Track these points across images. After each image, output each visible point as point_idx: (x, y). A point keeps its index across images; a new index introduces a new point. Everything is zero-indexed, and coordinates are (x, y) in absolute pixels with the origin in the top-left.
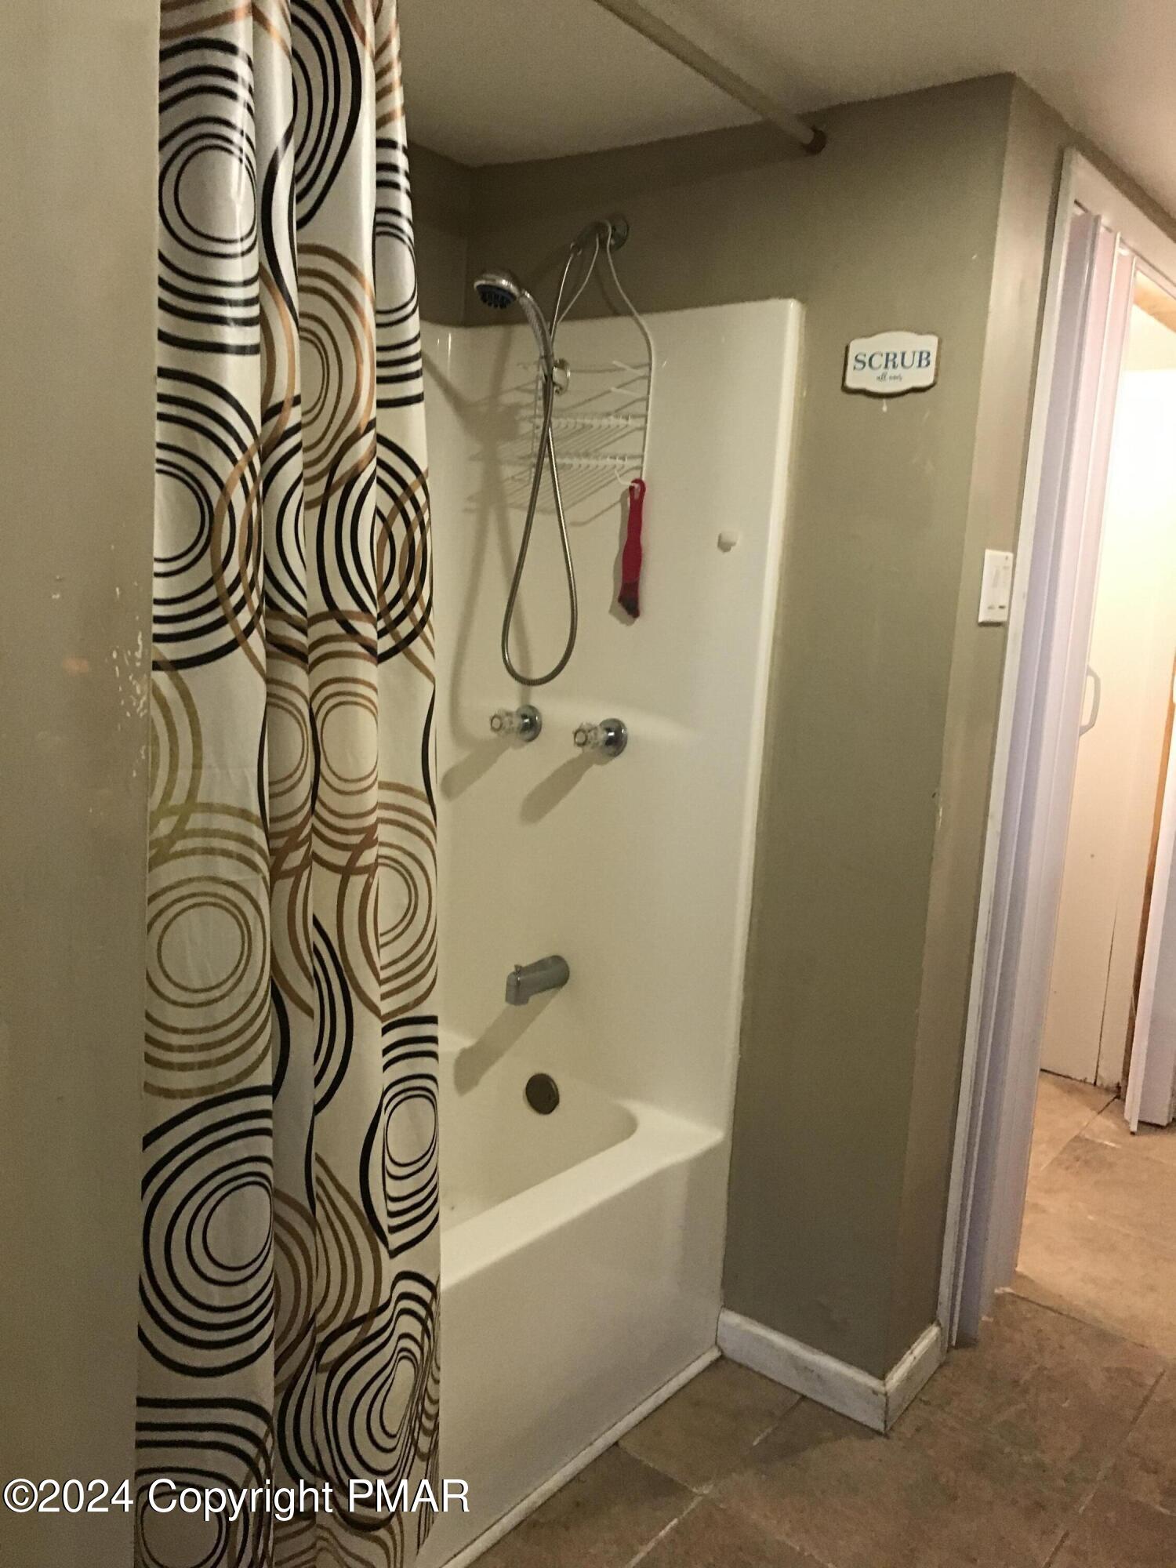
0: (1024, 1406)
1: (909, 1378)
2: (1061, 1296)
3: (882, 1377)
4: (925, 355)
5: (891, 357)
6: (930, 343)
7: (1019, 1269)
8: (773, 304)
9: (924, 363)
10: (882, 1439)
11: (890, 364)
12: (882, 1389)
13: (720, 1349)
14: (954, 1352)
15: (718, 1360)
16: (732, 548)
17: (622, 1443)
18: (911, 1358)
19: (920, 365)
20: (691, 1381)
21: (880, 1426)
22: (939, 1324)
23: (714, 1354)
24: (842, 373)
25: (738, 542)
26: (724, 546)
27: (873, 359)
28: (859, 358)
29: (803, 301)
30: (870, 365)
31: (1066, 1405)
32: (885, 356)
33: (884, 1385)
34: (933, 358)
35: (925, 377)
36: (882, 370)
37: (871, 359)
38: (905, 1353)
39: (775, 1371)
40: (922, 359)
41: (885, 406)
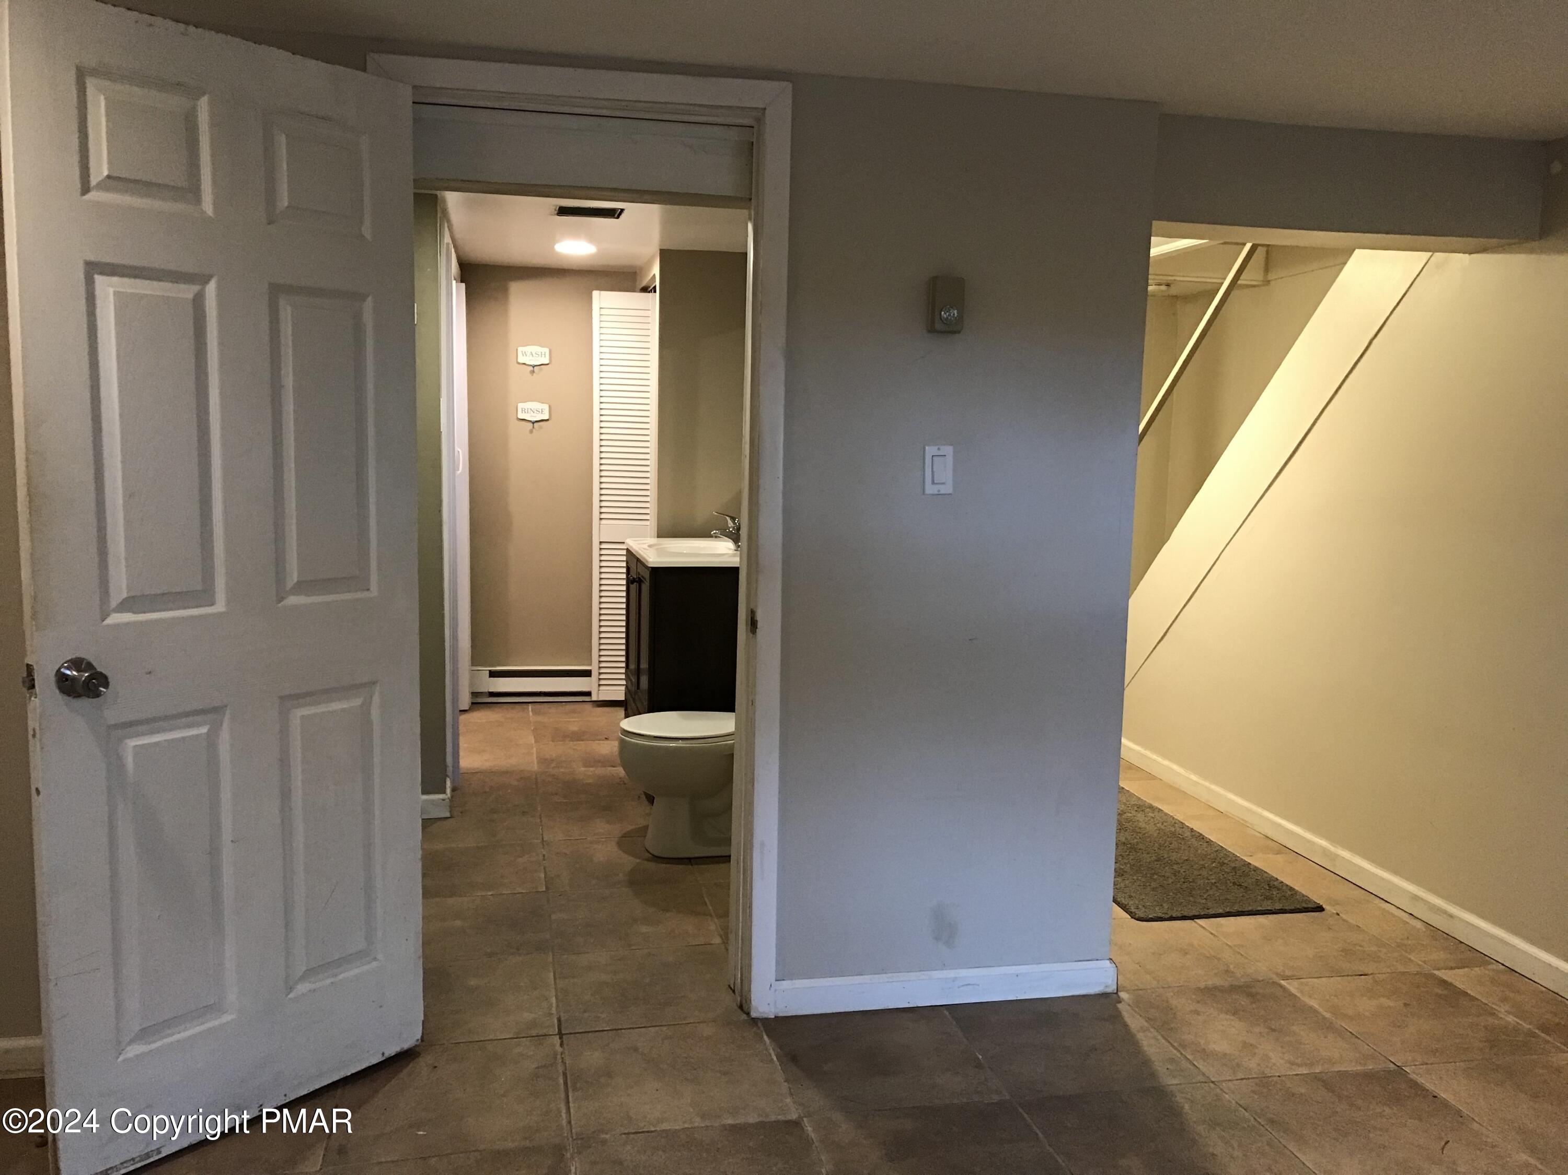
0: (494, 796)
1: (450, 793)
3: (444, 792)
10: (450, 819)
12: (446, 798)
14: (456, 790)
21: (448, 815)
31: (509, 791)
38: (447, 785)
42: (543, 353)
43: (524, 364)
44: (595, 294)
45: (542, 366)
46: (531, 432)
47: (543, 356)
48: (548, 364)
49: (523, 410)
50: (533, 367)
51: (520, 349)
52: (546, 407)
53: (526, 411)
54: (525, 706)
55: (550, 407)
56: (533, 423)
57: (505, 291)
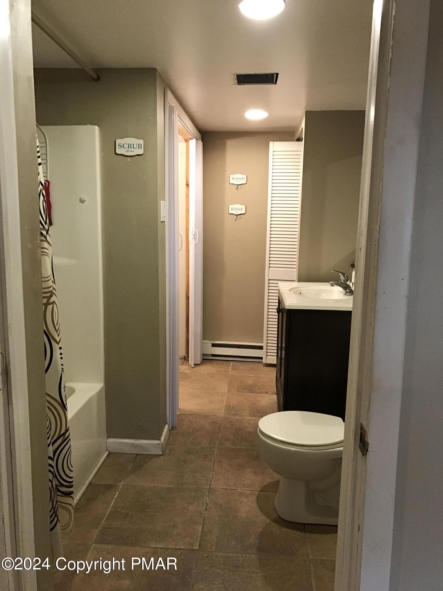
0: (193, 437)
1: (165, 439)
2: (191, 411)
3: (160, 440)
4: (140, 145)
5: (130, 145)
6: (141, 142)
7: (179, 408)
8: (89, 127)
9: (140, 147)
10: (162, 457)
11: (130, 147)
12: (161, 443)
13: (108, 451)
14: (172, 431)
15: (108, 455)
16: (85, 202)
17: (92, 482)
18: (164, 433)
19: (139, 148)
20: (104, 461)
21: (161, 453)
22: (168, 424)
23: (107, 453)
24: (114, 149)
25: (87, 200)
26: (82, 201)
27: (124, 145)
28: (120, 145)
29: (98, 126)
30: (123, 147)
31: (202, 434)
32: (128, 145)
33: (161, 441)
34: (142, 146)
35: (141, 152)
36: (127, 149)
37: (123, 145)
38: (162, 433)
39: (128, 450)
40: (139, 146)
41: (129, 159)
42: (243, 178)
43: (233, 184)
44: (271, 143)
45: (242, 185)
46: (236, 220)
47: (243, 179)
48: (245, 184)
49: (232, 209)
50: (238, 186)
51: (231, 176)
52: (243, 207)
53: (233, 209)
54: (229, 363)
55: (246, 207)
56: (237, 215)
57: (224, 145)
